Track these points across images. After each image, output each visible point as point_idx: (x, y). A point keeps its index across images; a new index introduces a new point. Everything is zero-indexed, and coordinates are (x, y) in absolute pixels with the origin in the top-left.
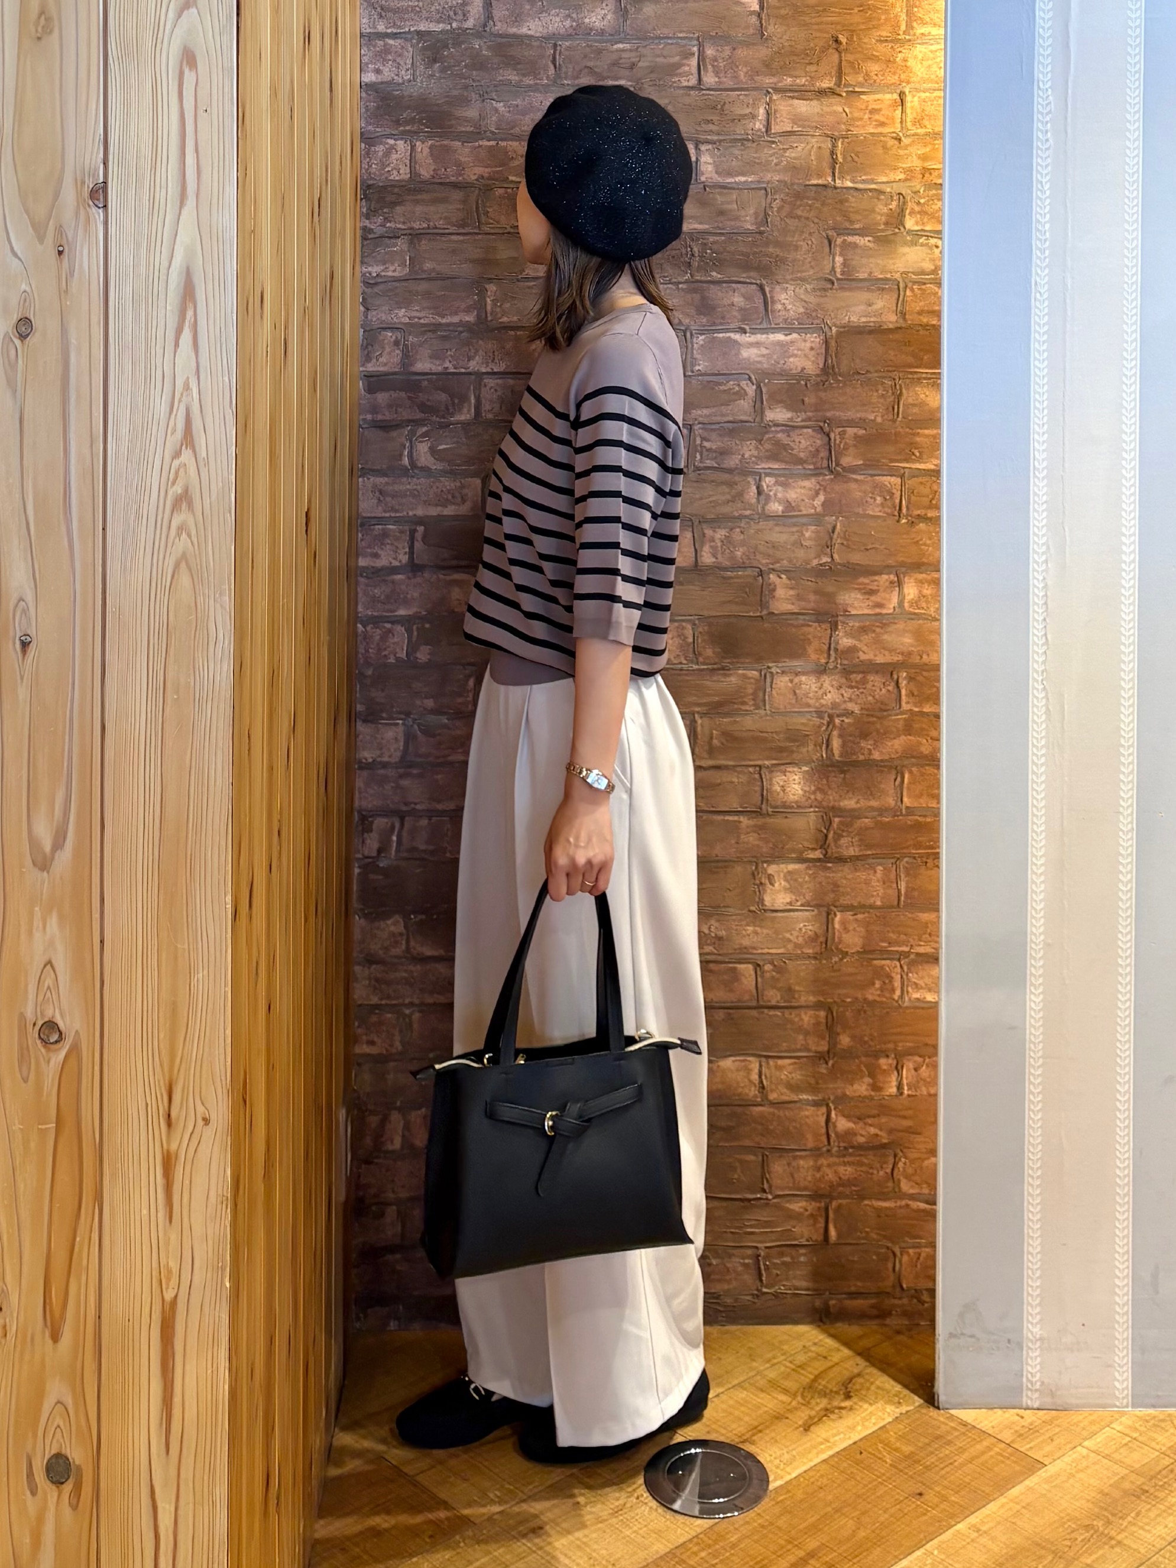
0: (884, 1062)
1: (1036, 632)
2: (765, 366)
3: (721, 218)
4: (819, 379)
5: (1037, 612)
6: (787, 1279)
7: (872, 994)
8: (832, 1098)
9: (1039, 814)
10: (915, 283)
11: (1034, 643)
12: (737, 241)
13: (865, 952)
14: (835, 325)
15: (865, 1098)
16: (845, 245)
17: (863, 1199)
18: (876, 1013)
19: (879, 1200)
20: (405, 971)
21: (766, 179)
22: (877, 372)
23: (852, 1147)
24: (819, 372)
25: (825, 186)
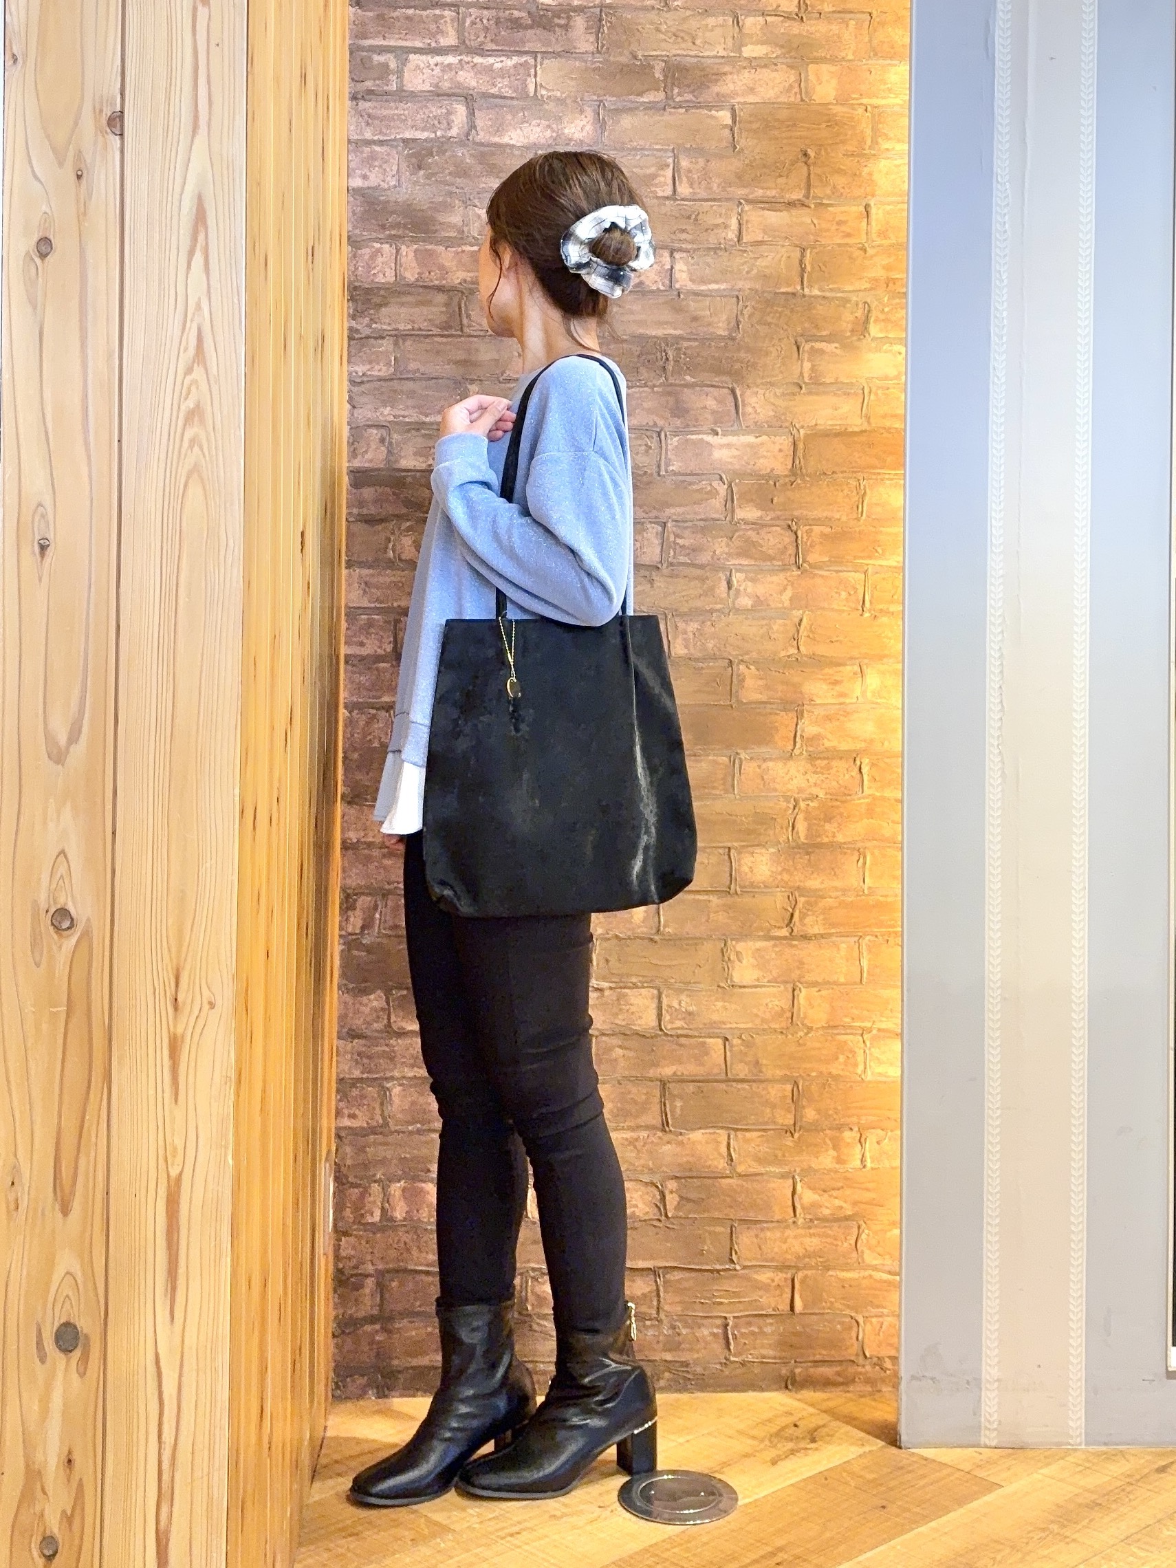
0: (847, 1135)
1: (993, 699)
2: (737, 467)
3: (694, 324)
4: (787, 480)
5: (993, 681)
6: (755, 1348)
7: (835, 1069)
8: (798, 1171)
9: (995, 872)
10: (878, 388)
11: (991, 710)
12: (710, 346)
13: (829, 1027)
14: (802, 427)
15: (830, 1170)
16: (813, 351)
17: (828, 1270)
18: (841, 1087)
19: (843, 1270)
20: (387, 1045)
21: (737, 287)
22: (842, 472)
23: (818, 1219)
24: (787, 473)
25: (794, 294)
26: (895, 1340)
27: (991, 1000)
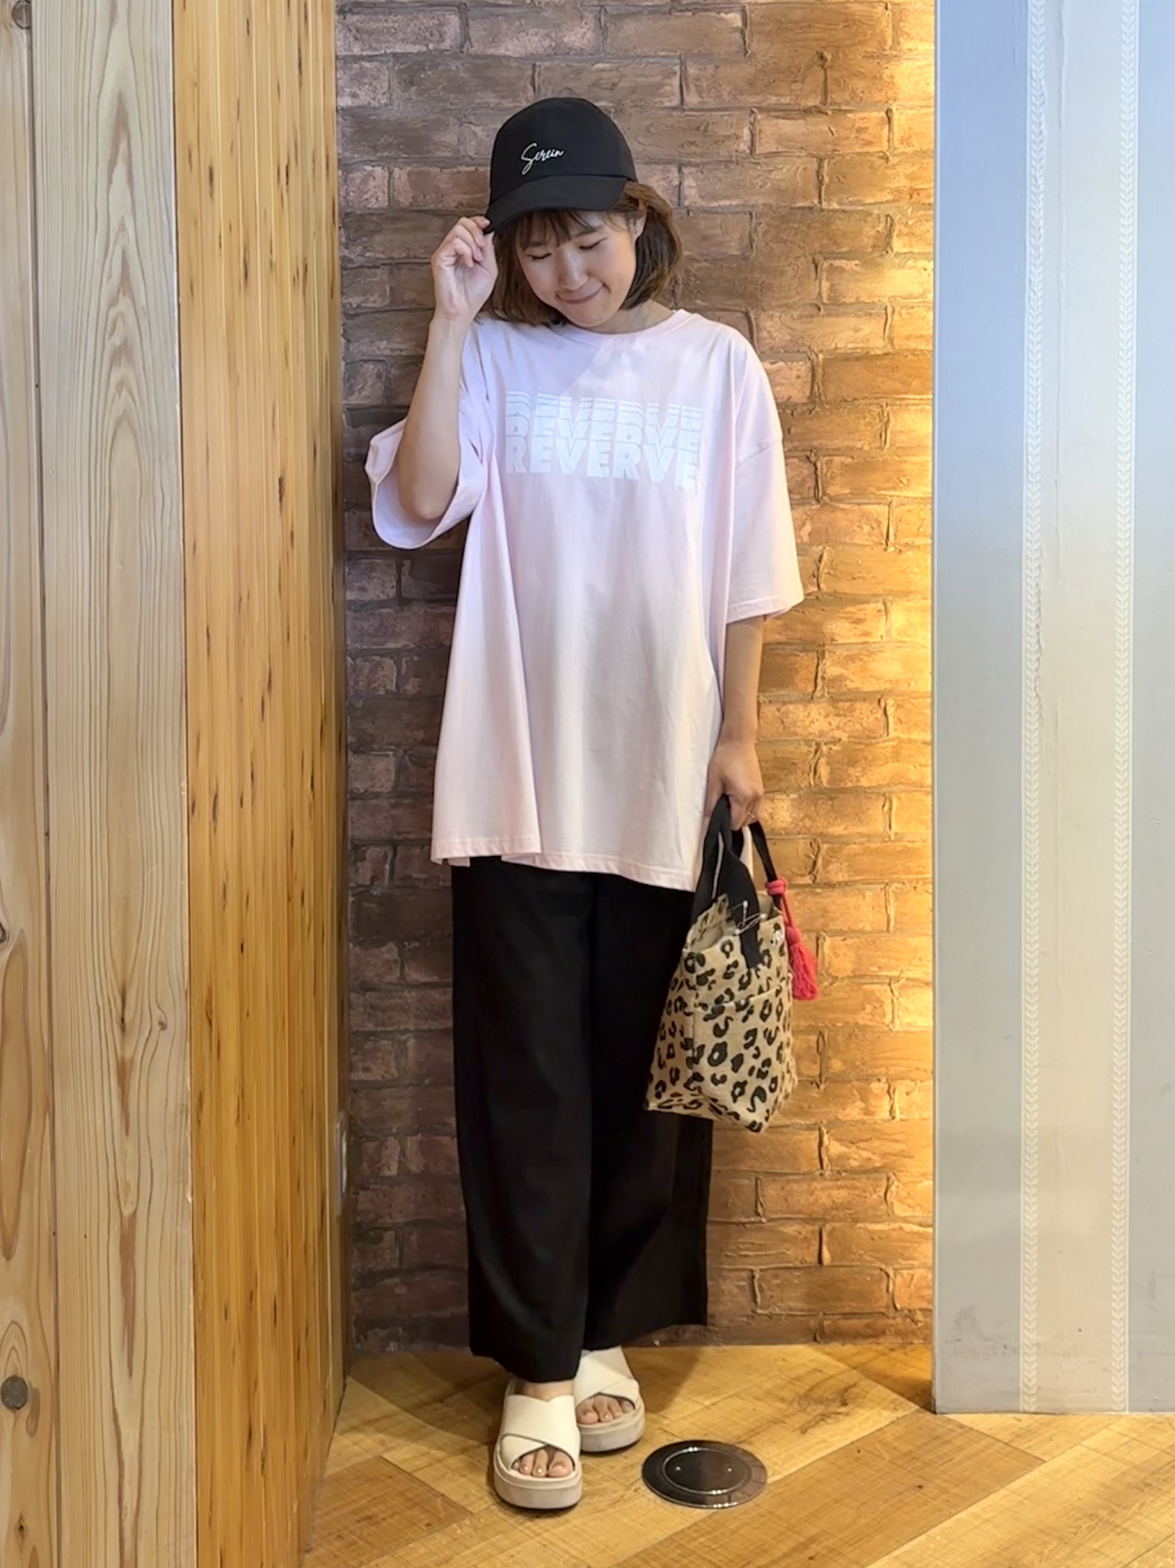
0: (875, 1086)
1: (1029, 638)
3: (705, 246)
4: (803, 408)
5: (1029, 620)
6: (782, 1300)
7: (862, 1019)
8: (824, 1123)
9: (1033, 822)
10: (902, 307)
11: (1027, 650)
12: (722, 267)
13: (856, 976)
14: (821, 351)
15: (858, 1121)
16: (832, 269)
17: (857, 1222)
18: (868, 1037)
19: (873, 1222)
20: (400, 998)
21: (750, 203)
22: (864, 398)
23: (845, 1171)
24: (805, 400)
25: (811, 209)
26: (927, 1293)
27: (1028, 954)
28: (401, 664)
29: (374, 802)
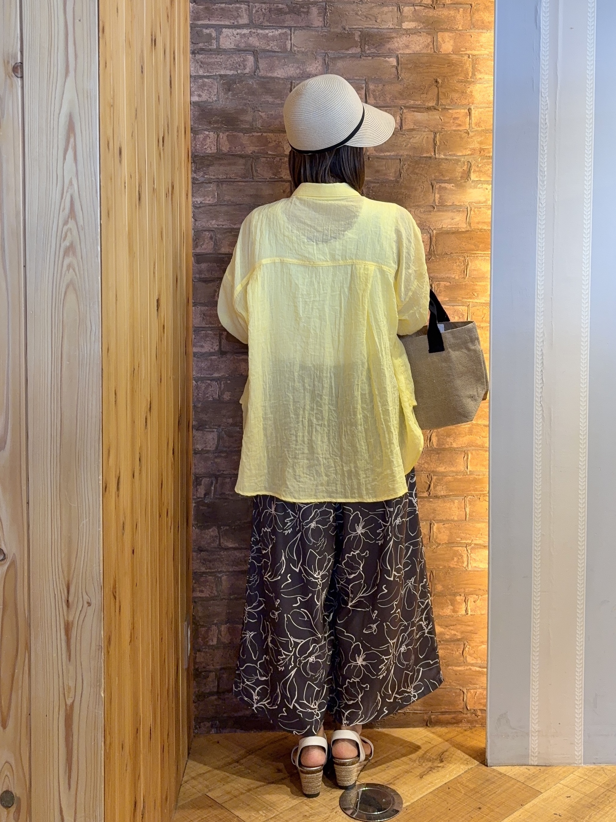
0: (458, 598)
1: (537, 377)
3: (377, 174)
5: (538, 368)
7: (452, 564)
9: (539, 469)
10: (475, 208)
11: (537, 383)
12: (385, 186)
13: (449, 543)
14: (435, 229)
15: (450, 616)
16: (441, 188)
17: (448, 666)
18: (455, 574)
19: (456, 666)
20: (219, 555)
21: (400, 154)
22: (456, 253)
23: (443, 642)
25: (430, 158)
26: (484, 701)
27: (536, 536)
28: (221, 384)
29: (206, 455)
